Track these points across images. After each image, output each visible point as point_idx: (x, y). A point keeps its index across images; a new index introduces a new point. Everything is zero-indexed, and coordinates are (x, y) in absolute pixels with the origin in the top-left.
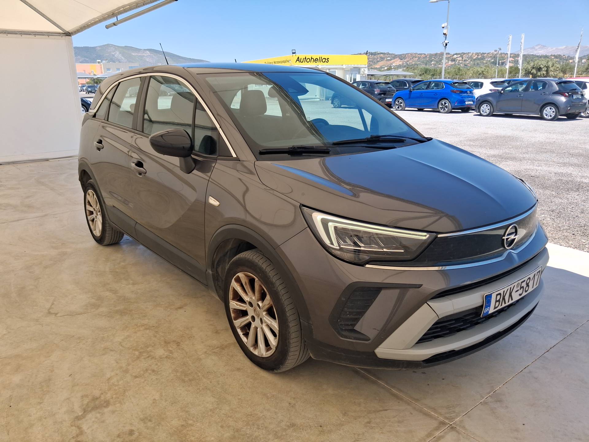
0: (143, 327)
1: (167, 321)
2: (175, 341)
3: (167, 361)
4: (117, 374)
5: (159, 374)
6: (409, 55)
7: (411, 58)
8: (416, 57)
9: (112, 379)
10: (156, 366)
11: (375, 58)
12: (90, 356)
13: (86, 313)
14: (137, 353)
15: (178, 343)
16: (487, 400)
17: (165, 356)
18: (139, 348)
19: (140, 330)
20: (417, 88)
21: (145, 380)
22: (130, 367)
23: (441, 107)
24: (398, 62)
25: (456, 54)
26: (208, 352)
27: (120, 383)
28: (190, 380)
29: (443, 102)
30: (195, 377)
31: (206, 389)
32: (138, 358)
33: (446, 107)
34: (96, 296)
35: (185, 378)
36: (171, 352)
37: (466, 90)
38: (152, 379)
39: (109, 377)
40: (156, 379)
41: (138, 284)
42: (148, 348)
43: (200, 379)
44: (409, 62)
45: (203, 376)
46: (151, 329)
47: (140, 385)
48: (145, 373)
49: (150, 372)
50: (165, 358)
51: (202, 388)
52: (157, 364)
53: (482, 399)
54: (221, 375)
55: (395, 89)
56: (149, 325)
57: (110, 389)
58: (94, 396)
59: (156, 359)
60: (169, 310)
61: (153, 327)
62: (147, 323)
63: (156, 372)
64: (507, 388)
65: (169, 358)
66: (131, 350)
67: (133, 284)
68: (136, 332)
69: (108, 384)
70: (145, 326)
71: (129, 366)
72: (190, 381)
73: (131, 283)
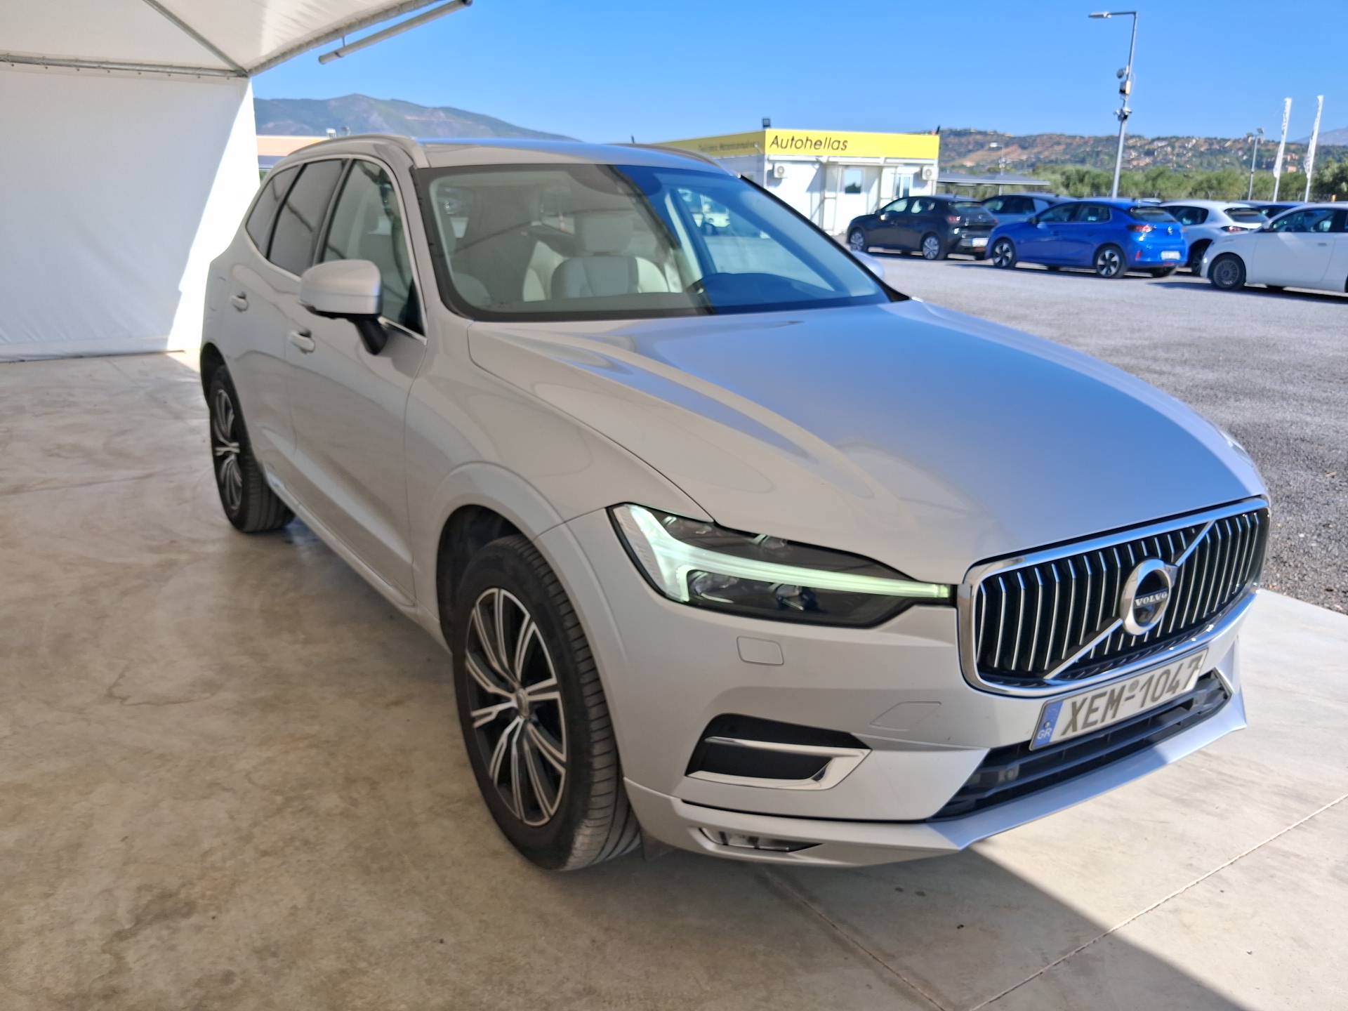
0: (306, 742)
1: (360, 731)
2: (369, 779)
3: (342, 823)
4: (225, 844)
5: (316, 851)
9: (212, 854)
10: (315, 833)
11: (963, 144)
12: (176, 798)
13: (187, 702)
15: (375, 782)
16: (1056, 970)
17: (338, 812)
18: (286, 789)
19: (296, 748)
20: (1046, 217)
23: (1103, 263)
24: (1015, 155)
25: (1159, 139)
26: (435, 809)
29: (1107, 254)
30: (396, 863)
31: (416, 892)
33: (1114, 264)
34: (219, 665)
35: (373, 865)
37: (1162, 226)
38: (298, 861)
39: (207, 849)
42: (305, 789)
43: (405, 868)
44: (1040, 154)
45: (413, 862)
46: (322, 747)
47: (271, 872)
48: (287, 846)
49: (298, 843)
50: (339, 815)
51: (404, 890)
53: (1046, 966)
54: (453, 863)
56: (320, 738)
58: (165, 888)
59: (317, 815)
60: (372, 705)
61: (328, 742)
62: (314, 733)
63: (312, 846)
65: (347, 817)
66: (268, 791)
68: (287, 753)
69: (202, 864)
70: (310, 739)
71: (255, 828)
72: (382, 872)
73: (301, 640)
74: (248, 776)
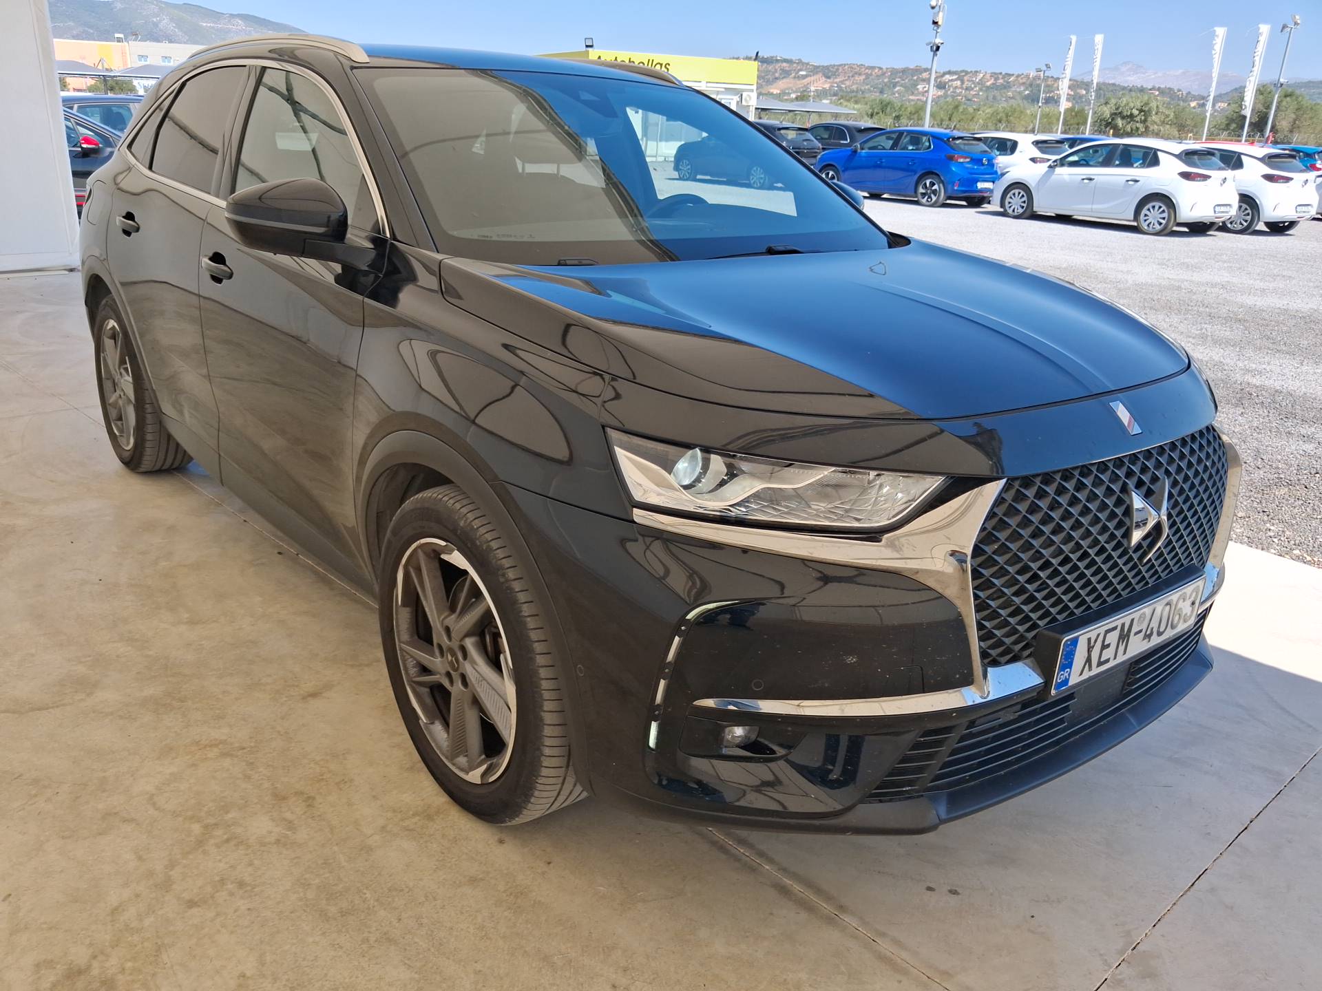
0: (216, 750)
1: (279, 732)
2: (302, 793)
3: (281, 854)
4: (137, 896)
5: (255, 895)
6: (846, 67)
7: (850, 75)
8: (860, 74)
9: (124, 910)
10: (250, 869)
11: (770, 71)
12: (63, 838)
13: (57, 707)
14: (196, 828)
15: (309, 798)
16: (1120, 974)
17: (273, 839)
18: (203, 814)
19: (206, 759)
20: (870, 144)
21: (218, 915)
22: (175, 873)
23: (924, 191)
24: (818, 84)
25: (949, 73)
26: (388, 829)
27: (148, 921)
28: (344, 913)
29: (928, 182)
30: (357, 902)
31: (389, 940)
32: (200, 843)
33: (934, 192)
34: (90, 656)
35: (329, 907)
36: (290, 825)
37: (979, 156)
38: (235, 911)
39: (115, 904)
40: (249, 909)
41: (204, 623)
42: (227, 812)
43: (369, 909)
44: (843, 84)
45: (377, 900)
46: (237, 756)
47: (203, 929)
48: (217, 892)
49: (230, 886)
50: (275, 843)
51: (374, 939)
52: (251, 864)
53: (1109, 970)
54: (426, 897)
55: (820, 145)
56: (231, 744)
57: (115, 944)
58: (71, 964)
59: (248, 847)
60: (285, 699)
61: (244, 749)
62: (224, 738)
63: (249, 888)
64: (1163, 936)
65: (285, 845)
66: (181, 819)
67: (192, 622)
68: (194, 765)
69: (113, 925)
70: (221, 746)
71: (171, 870)
72: (342, 916)
73: (185, 620)
74: (151, 799)
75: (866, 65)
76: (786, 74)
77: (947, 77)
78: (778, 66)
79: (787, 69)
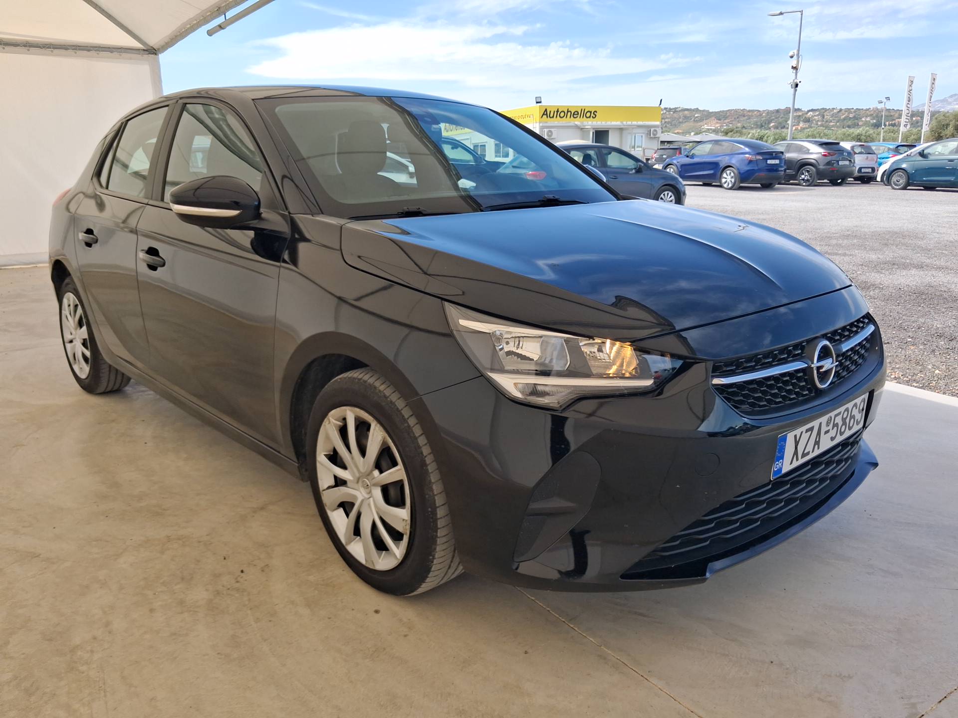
6: (733, 112)
7: (736, 117)
8: (744, 116)
11: (675, 118)
24: (713, 124)
25: (812, 110)
44: (730, 124)
75: (748, 109)
76: (686, 118)
77: (811, 113)
78: (681, 114)
79: (688, 115)
